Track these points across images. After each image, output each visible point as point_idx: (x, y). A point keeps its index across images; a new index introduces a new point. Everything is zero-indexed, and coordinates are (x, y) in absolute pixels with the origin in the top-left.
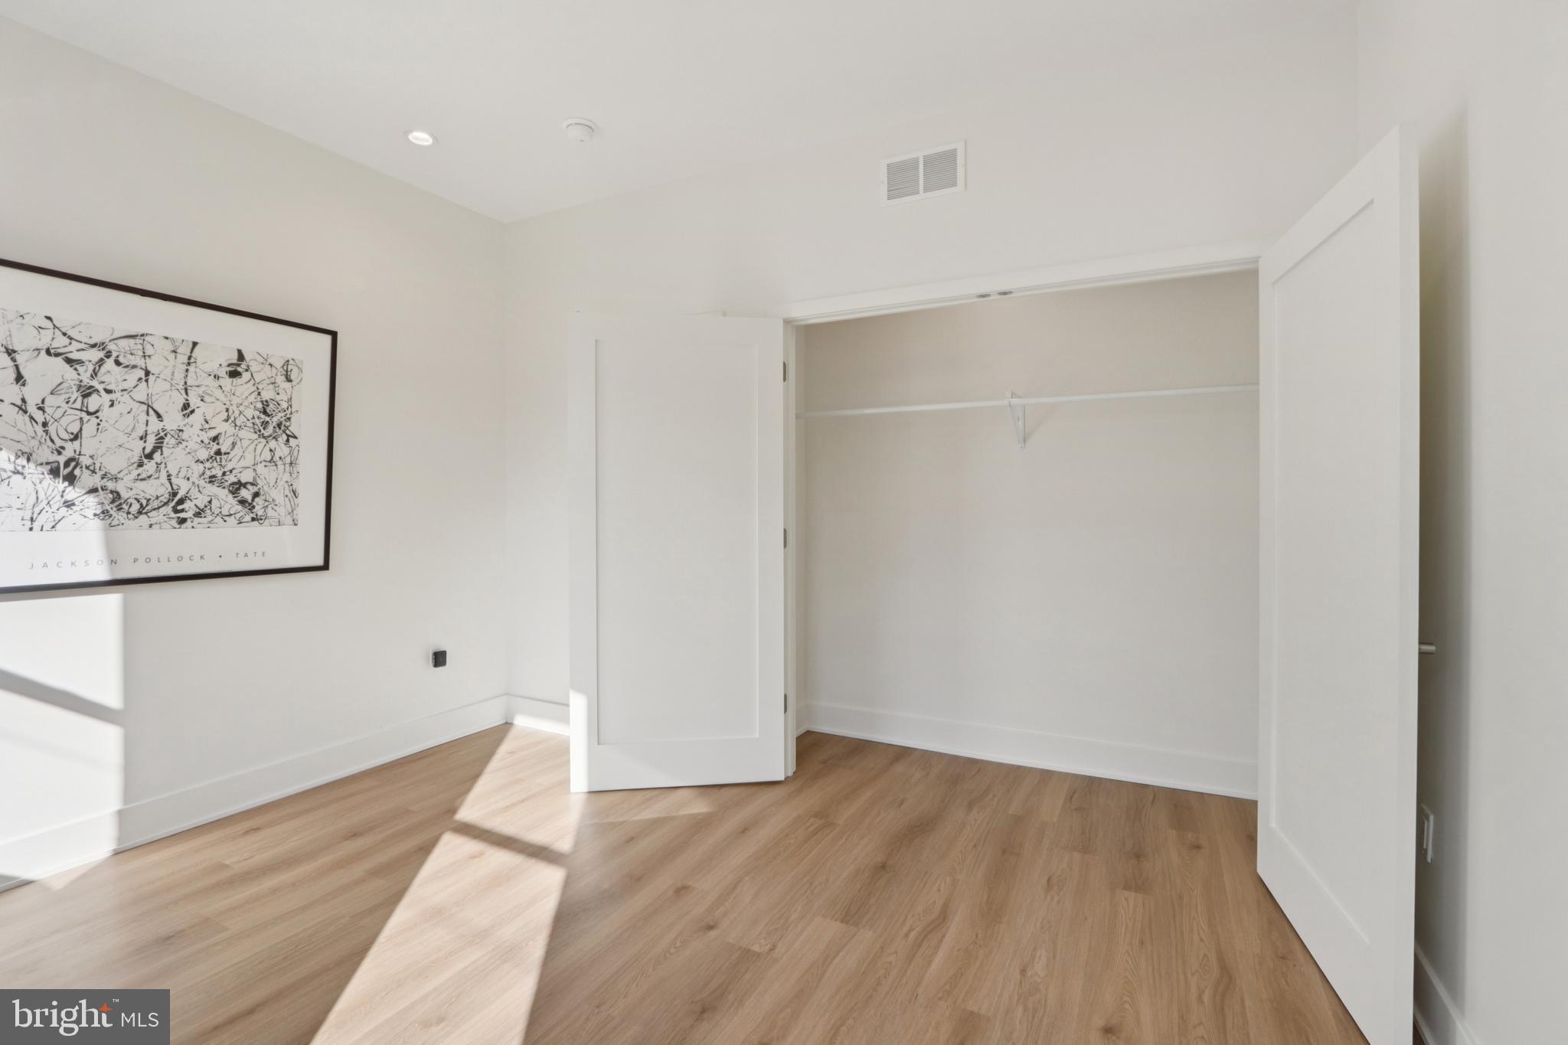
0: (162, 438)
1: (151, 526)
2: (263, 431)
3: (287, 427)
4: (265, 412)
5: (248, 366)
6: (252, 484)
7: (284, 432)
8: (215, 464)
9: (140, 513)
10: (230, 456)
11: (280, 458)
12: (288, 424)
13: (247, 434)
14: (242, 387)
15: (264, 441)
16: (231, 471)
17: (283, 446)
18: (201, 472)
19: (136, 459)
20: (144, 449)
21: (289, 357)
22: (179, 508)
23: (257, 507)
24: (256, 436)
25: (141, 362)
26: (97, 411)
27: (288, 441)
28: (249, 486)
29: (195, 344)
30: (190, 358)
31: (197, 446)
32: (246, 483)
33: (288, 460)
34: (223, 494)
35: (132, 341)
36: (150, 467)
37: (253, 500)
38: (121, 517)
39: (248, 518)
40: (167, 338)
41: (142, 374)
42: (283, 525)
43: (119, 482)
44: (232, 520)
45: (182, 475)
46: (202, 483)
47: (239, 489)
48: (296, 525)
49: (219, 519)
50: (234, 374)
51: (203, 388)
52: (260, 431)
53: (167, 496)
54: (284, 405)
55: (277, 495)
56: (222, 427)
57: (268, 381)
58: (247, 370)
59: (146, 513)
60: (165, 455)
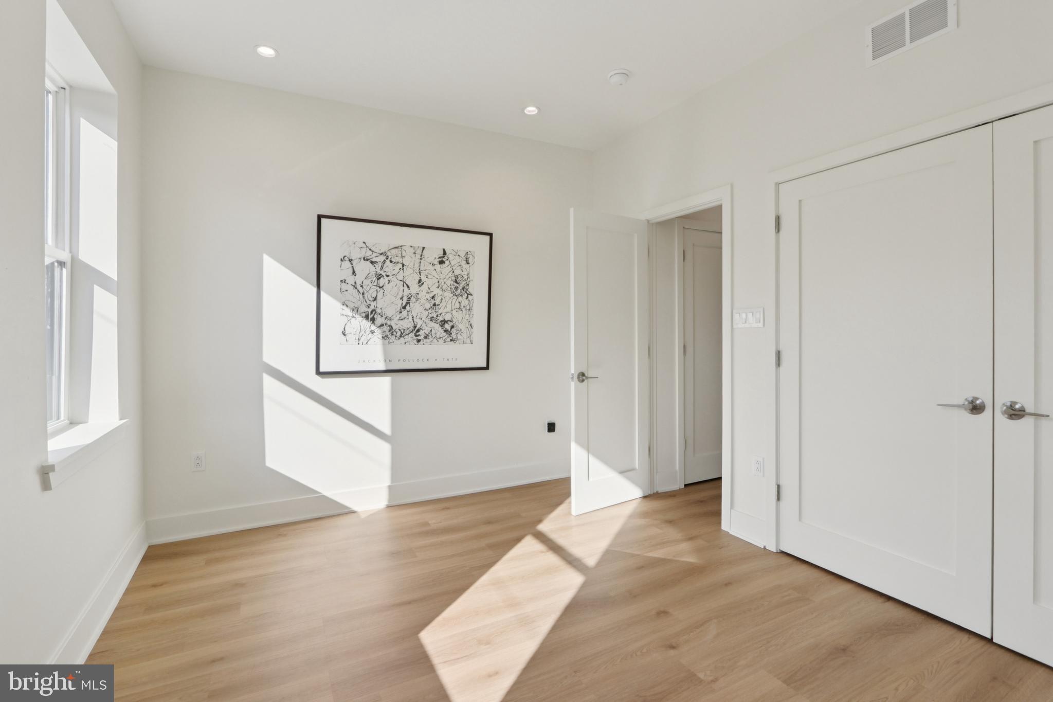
0: (410, 298)
1: (405, 343)
2: (455, 292)
3: (467, 289)
4: (456, 282)
5: (448, 257)
6: (451, 321)
7: (466, 292)
8: (433, 311)
9: (401, 336)
10: (440, 306)
11: (464, 306)
12: (467, 287)
13: (448, 294)
14: (445, 268)
15: (456, 297)
16: (440, 314)
17: (465, 300)
18: (427, 315)
19: (399, 309)
20: (402, 304)
21: (468, 250)
22: (417, 334)
23: (453, 334)
24: (452, 295)
25: (400, 260)
26: (383, 286)
27: (468, 297)
28: (449, 322)
29: (424, 248)
30: (421, 255)
31: (425, 302)
32: (448, 321)
33: (468, 308)
34: (437, 326)
35: (396, 250)
36: (405, 313)
37: (451, 330)
38: (392, 338)
39: (449, 340)
40: (411, 246)
41: (401, 266)
42: (466, 343)
43: (392, 321)
44: (441, 341)
45: (418, 317)
46: (427, 321)
47: (444, 324)
48: (472, 343)
49: (435, 340)
50: (441, 262)
51: (427, 271)
52: (454, 292)
53: (412, 328)
54: (466, 277)
55: (462, 326)
56: (437, 291)
57: (457, 265)
58: (447, 260)
59: (403, 337)
60: (411, 307)
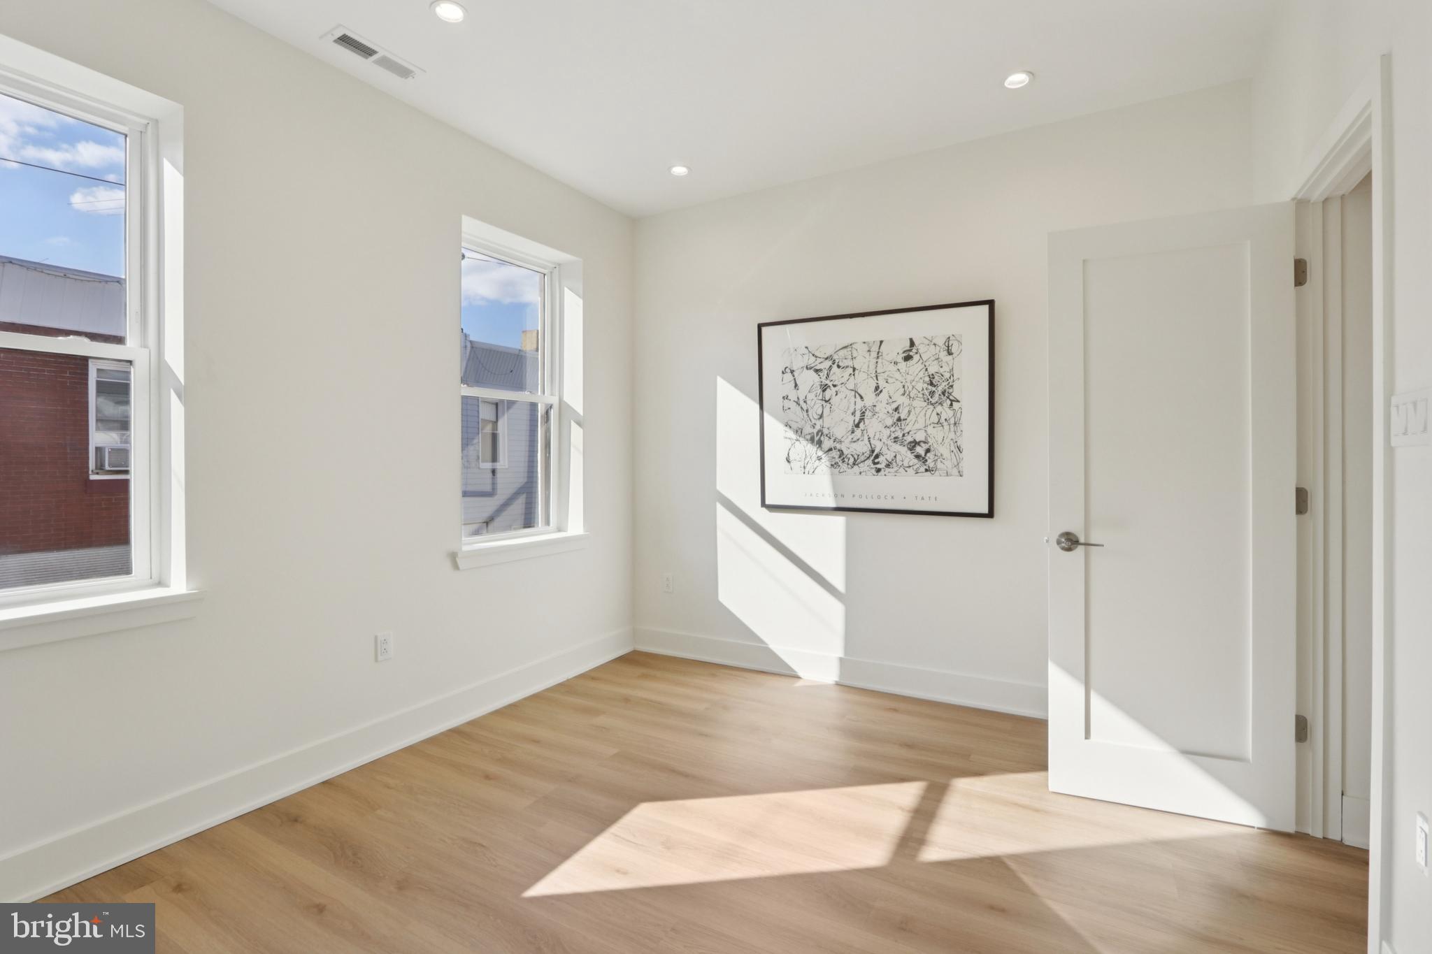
0: (864, 412)
1: (860, 473)
2: (931, 399)
3: (950, 394)
4: (932, 384)
5: (917, 350)
6: (925, 442)
7: (948, 398)
8: (897, 428)
9: (854, 464)
10: (907, 421)
11: (946, 420)
12: (951, 391)
13: (919, 403)
14: (915, 367)
15: (931, 407)
16: (908, 433)
17: (947, 410)
18: (888, 434)
19: (850, 428)
20: (854, 421)
21: (950, 334)
22: (876, 461)
23: (929, 461)
24: (926, 404)
25: (850, 364)
26: (830, 399)
27: (951, 405)
28: (922, 444)
29: (881, 342)
30: (878, 353)
31: (884, 416)
32: (920, 442)
33: (952, 421)
34: (904, 450)
35: (845, 350)
36: (858, 432)
37: (925, 455)
38: (844, 467)
39: (922, 469)
40: (864, 343)
41: (850, 370)
42: (951, 475)
43: (843, 444)
44: (911, 471)
45: (876, 438)
46: (890, 443)
47: (914, 446)
48: (961, 476)
49: (902, 469)
50: (908, 358)
51: (887, 374)
52: (928, 399)
53: (868, 452)
54: (947, 375)
55: (944, 450)
56: (901, 400)
57: (933, 358)
58: (917, 353)
59: (857, 464)
60: (866, 423)
